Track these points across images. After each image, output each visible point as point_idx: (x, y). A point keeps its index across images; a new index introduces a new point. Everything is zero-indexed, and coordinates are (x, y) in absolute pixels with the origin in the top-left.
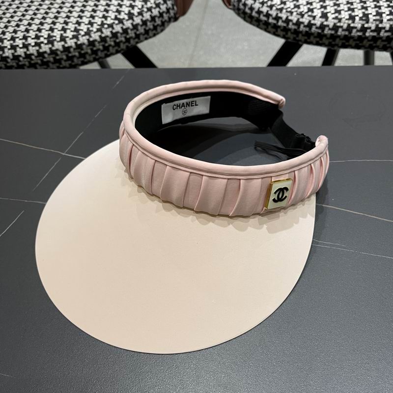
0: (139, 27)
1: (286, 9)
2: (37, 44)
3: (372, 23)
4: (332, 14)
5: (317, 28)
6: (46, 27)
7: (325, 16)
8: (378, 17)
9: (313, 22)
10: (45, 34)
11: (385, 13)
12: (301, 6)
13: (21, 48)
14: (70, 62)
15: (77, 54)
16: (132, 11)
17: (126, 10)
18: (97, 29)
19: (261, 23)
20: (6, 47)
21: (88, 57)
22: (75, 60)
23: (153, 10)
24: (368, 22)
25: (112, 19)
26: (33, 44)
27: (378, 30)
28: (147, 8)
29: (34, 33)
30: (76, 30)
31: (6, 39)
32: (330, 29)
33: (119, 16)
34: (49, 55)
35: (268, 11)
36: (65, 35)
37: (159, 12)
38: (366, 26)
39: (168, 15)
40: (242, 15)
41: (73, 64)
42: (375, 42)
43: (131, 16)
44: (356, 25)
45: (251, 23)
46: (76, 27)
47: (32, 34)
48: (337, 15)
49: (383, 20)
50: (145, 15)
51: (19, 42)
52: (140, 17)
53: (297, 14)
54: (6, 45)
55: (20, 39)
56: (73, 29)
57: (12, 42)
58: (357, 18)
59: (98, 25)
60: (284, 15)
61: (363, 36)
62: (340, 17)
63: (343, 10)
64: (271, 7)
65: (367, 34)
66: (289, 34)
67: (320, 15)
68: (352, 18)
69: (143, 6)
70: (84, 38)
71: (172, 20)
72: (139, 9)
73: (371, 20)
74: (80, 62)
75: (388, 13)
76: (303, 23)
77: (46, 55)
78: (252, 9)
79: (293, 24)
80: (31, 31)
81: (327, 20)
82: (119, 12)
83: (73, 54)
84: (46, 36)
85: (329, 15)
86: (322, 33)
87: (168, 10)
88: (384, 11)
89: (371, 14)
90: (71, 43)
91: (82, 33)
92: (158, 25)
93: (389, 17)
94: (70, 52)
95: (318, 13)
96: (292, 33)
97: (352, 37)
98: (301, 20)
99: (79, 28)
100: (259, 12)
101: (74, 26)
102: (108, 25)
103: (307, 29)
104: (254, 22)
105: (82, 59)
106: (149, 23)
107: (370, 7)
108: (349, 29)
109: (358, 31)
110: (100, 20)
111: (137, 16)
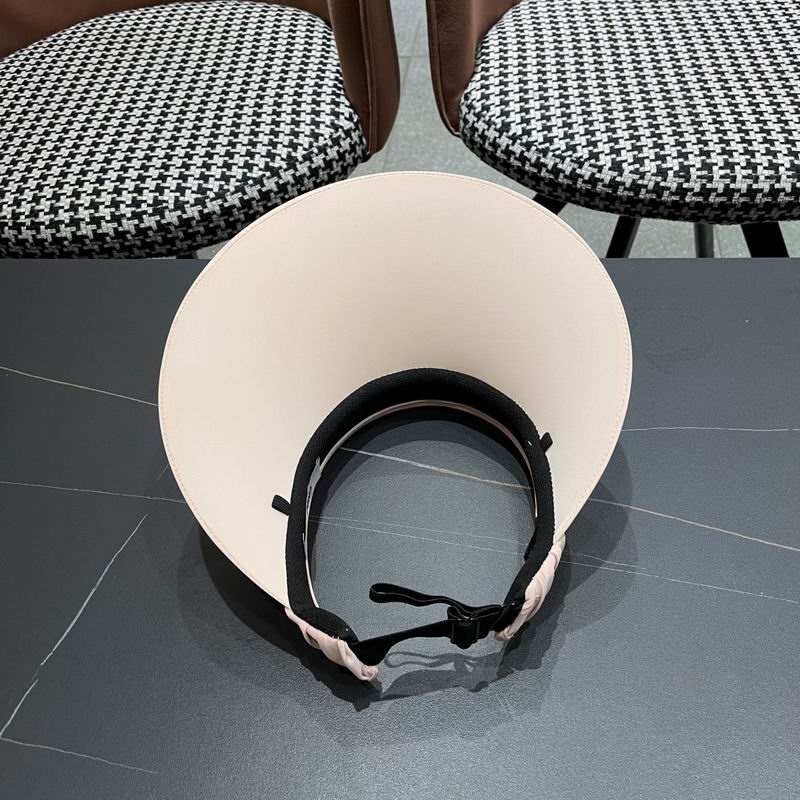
0: (306, 181)
1: (554, 151)
2: (135, 215)
3: (696, 182)
4: (629, 164)
5: (604, 186)
6: (150, 184)
7: (617, 167)
8: (705, 172)
9: (598, 176)
10: (148, 197)
11: (716, 164)
12: (579, 148)
13: (108, 222)
14: (189, 242)
15: (202, 229)
16: (293, 154)
17: (283, 152)
18: (236, 187)
19: (511, 170)
20: (83, 220)
21: (219, 233)
22: (199, 239)
23: (328, 150)
24: (688, 181)
25: (260, 169)
26: (129, 215)
27: (705, 192)
28: (319, 148)
29: (130, 196)
30: (201, 190)
31: (82, 205)
32: (625, 189)
33: (271, 164)
34: (155, 232)
35: (523, 152)
36: (181, 198)
37: (338, 152)
38: (685, 186)
39: (353, 154)
40: (478, 152)
41: (195, 244)
42: (702, 211)
43: (291, 162)
44: (669, 185)
45: (493, 166)
46: (199, 184)
47: (127, 197)
48: (637, 166)
49: (712, 177)
50: (314, 159)
51: (105, 212)
52: (308, 163)
53: (572, 161)
54: (82, 217)
55: (107, 207)
56: (195, 189)
57: (92, 211)
58: (671, 173)
59: (238, 181)
60: (549, 161)
61: (681, 202)
62: (642, 169)
63: (648, 157)
64: (528, 145)
65: (687, 199)
66: (559, 190)
67: (609, 165)
68: (662, 173)
69: (311, 145)
70: (214, 202)
71: (359, 160)
72: (305, 149)
73: (693, 177)
74: (205, 242)
75: (722, 164)
76: (581, 176)
77: (150, 233)
78: (495, 145)
79: (565, 176)
80: (124, 192)
81: (621, 175)
82: (271, 156)
83: (196, 229)
84: (150, 202)
85: (624, 165)
86: (614, 195)
87: (353, 147)
88: (714, 161)
89: (694, 166)
90: (192, 212)
91: (211, 195)
92: (336, 173)
93: (722, 172)
94: (191, 227)
95: (605, 161)
96: (563, 190)
97: (664, 203)
98: (578, 171)
99: (204, 186)
100: (508, 152)
101: (197, 182)
102: (254, 179)
103: (589, 187)
104: (498, 166)
105: (210, 237)
106: (321, 173)
107: (692, 153)
108: (658, 190)
109: (672, 194)
110: (241, 171)
111: (301, 163)
